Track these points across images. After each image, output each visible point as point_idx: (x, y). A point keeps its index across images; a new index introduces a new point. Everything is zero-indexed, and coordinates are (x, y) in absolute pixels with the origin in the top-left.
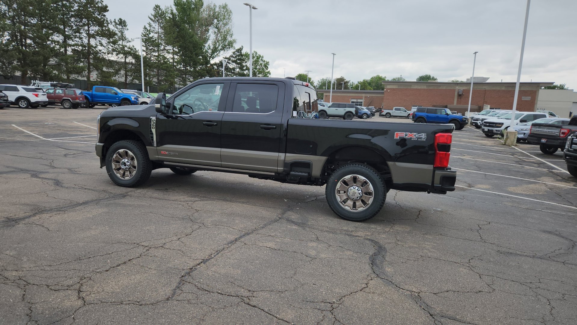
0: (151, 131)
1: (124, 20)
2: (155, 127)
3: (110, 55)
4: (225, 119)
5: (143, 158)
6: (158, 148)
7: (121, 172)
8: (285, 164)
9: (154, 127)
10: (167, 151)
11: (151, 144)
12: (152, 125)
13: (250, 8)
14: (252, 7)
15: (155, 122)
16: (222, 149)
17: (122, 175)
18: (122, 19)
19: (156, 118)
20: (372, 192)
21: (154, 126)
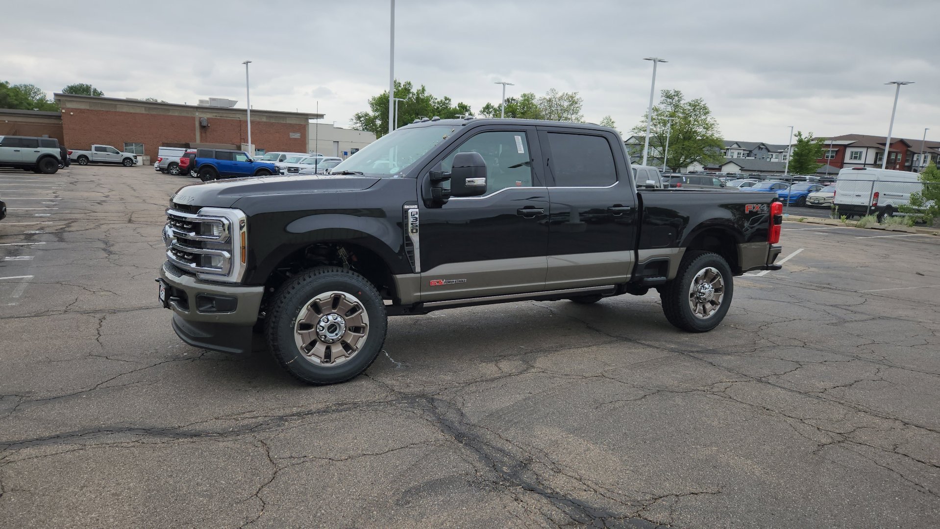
0: (408, 239)
2: (418, 228)
6: (423, 274)
7: (320, 348)
8: (637, 267)
9: (417, 230)
10: (443, 278)
11: (408, 269)
12: (412, 224)
16: (548, 257)
17: (322, 356)
19: (418, 208)
20: (722, 287)
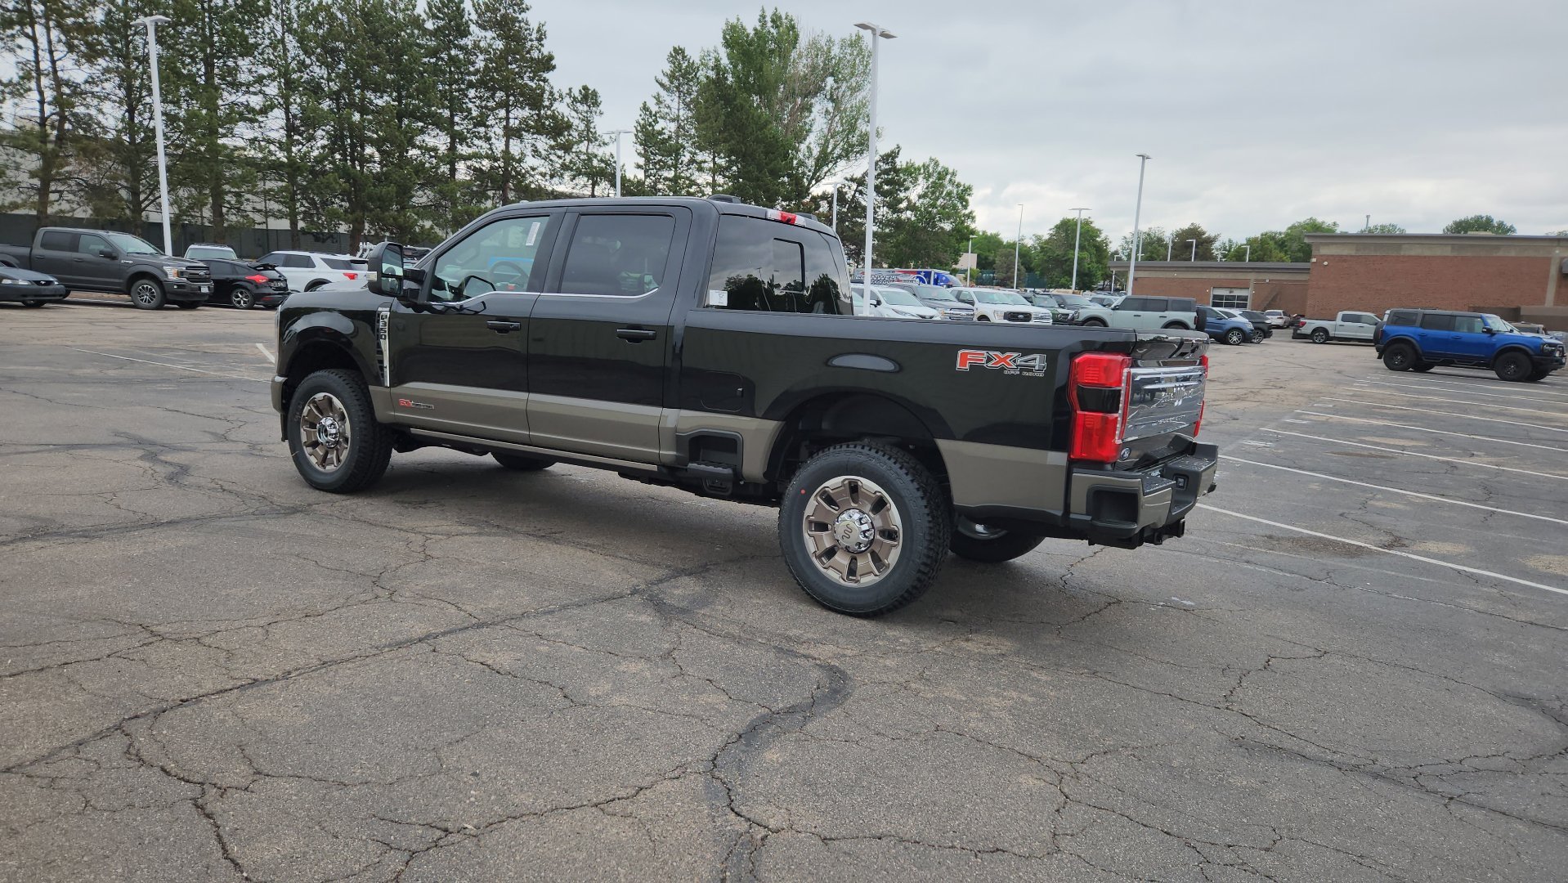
0: (379, 346)
1: (595, 90)
2: (387, 334)
3: (556, 180)
4: (541, 312)
5: (363, 416)
6: (394, 390)
7: (320, 451)
8: (679, 441)
9: (385, 336)
10: (411, 398)
11: (379, 381)
12: (382, 329)
13: (874, 34)
14: (878, 33)
15: (386, 320)
16: (531, 395)
17: (321, 459)
18: (589, 87)
19: (390, 311)
20: (896, 529)
21: (385, 332)
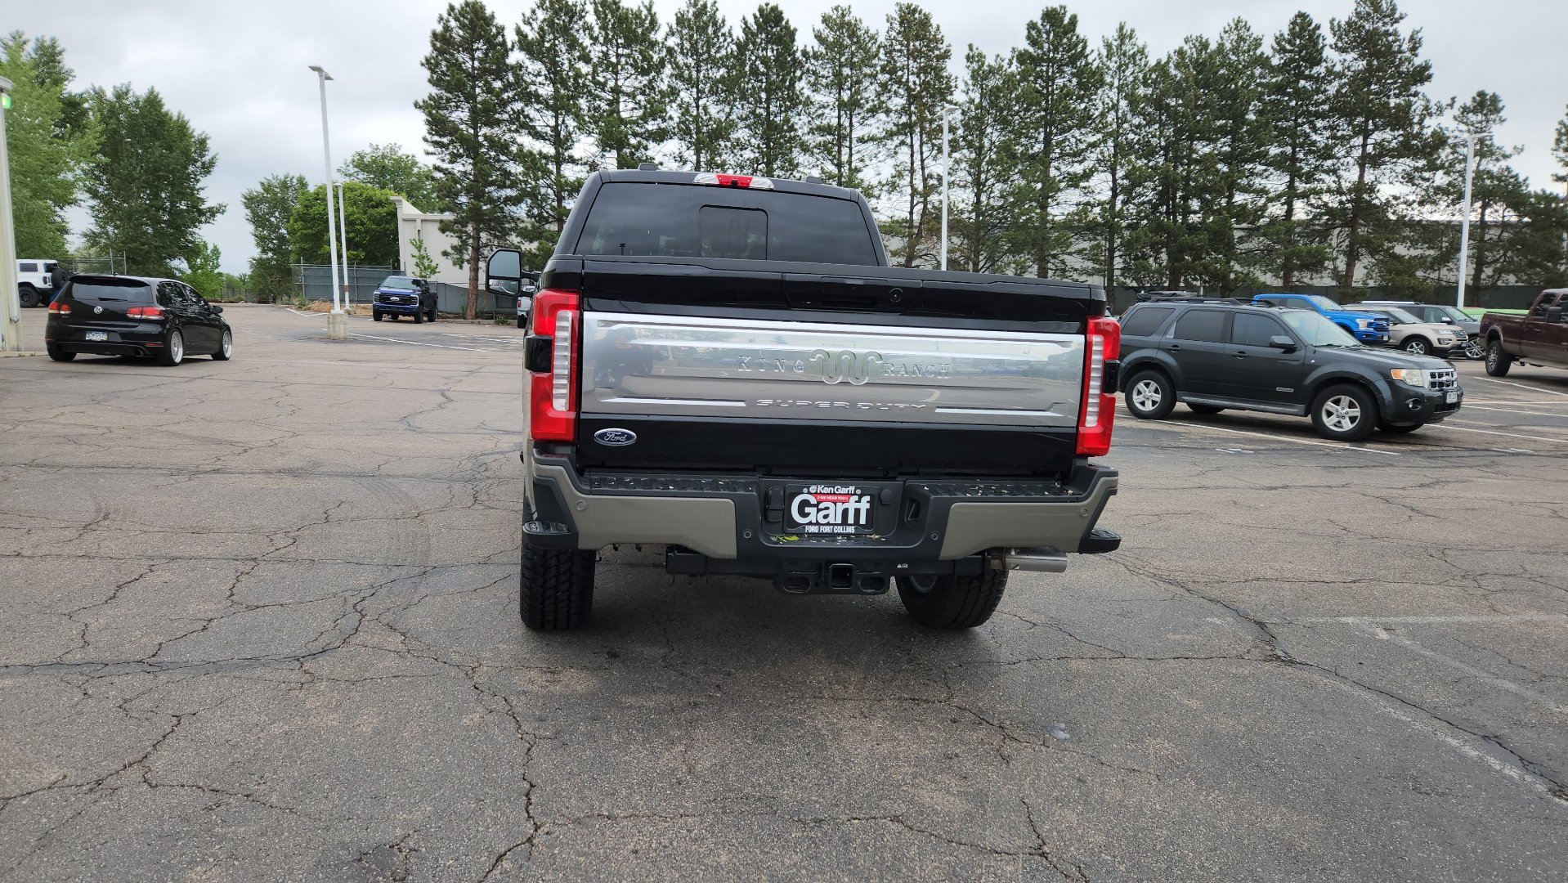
1: (1494, 94)
3: (1428, 207)
18: (1487, 92)
